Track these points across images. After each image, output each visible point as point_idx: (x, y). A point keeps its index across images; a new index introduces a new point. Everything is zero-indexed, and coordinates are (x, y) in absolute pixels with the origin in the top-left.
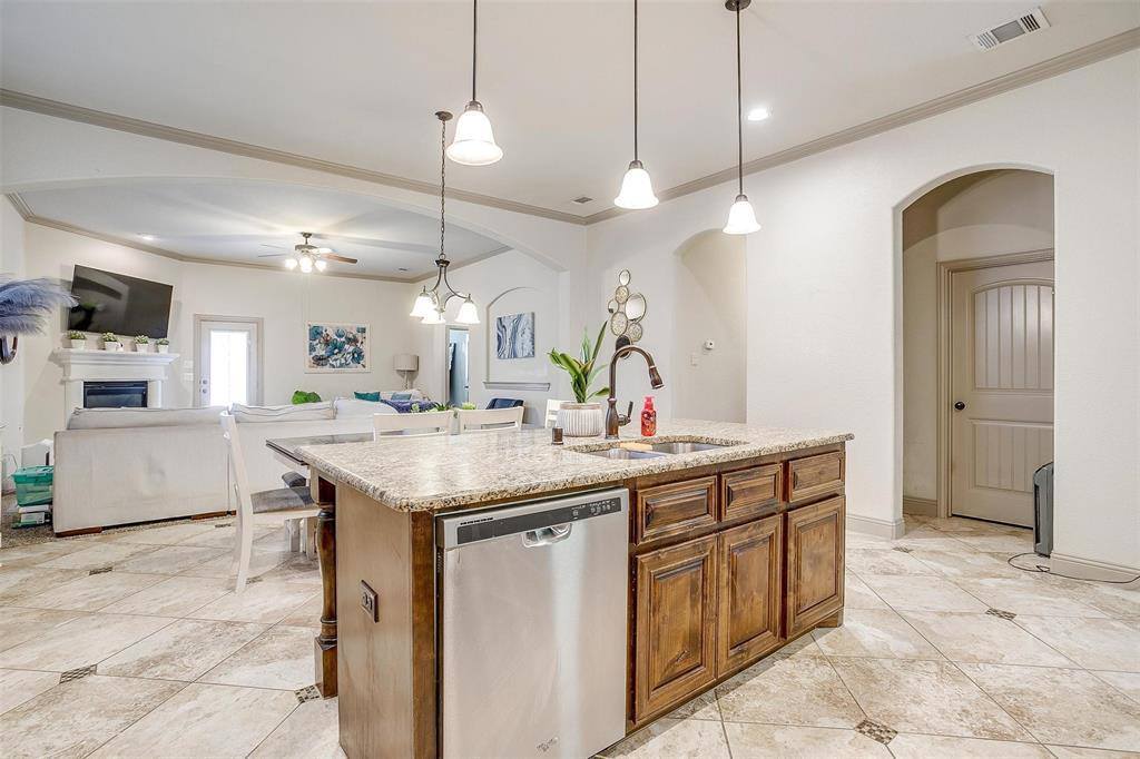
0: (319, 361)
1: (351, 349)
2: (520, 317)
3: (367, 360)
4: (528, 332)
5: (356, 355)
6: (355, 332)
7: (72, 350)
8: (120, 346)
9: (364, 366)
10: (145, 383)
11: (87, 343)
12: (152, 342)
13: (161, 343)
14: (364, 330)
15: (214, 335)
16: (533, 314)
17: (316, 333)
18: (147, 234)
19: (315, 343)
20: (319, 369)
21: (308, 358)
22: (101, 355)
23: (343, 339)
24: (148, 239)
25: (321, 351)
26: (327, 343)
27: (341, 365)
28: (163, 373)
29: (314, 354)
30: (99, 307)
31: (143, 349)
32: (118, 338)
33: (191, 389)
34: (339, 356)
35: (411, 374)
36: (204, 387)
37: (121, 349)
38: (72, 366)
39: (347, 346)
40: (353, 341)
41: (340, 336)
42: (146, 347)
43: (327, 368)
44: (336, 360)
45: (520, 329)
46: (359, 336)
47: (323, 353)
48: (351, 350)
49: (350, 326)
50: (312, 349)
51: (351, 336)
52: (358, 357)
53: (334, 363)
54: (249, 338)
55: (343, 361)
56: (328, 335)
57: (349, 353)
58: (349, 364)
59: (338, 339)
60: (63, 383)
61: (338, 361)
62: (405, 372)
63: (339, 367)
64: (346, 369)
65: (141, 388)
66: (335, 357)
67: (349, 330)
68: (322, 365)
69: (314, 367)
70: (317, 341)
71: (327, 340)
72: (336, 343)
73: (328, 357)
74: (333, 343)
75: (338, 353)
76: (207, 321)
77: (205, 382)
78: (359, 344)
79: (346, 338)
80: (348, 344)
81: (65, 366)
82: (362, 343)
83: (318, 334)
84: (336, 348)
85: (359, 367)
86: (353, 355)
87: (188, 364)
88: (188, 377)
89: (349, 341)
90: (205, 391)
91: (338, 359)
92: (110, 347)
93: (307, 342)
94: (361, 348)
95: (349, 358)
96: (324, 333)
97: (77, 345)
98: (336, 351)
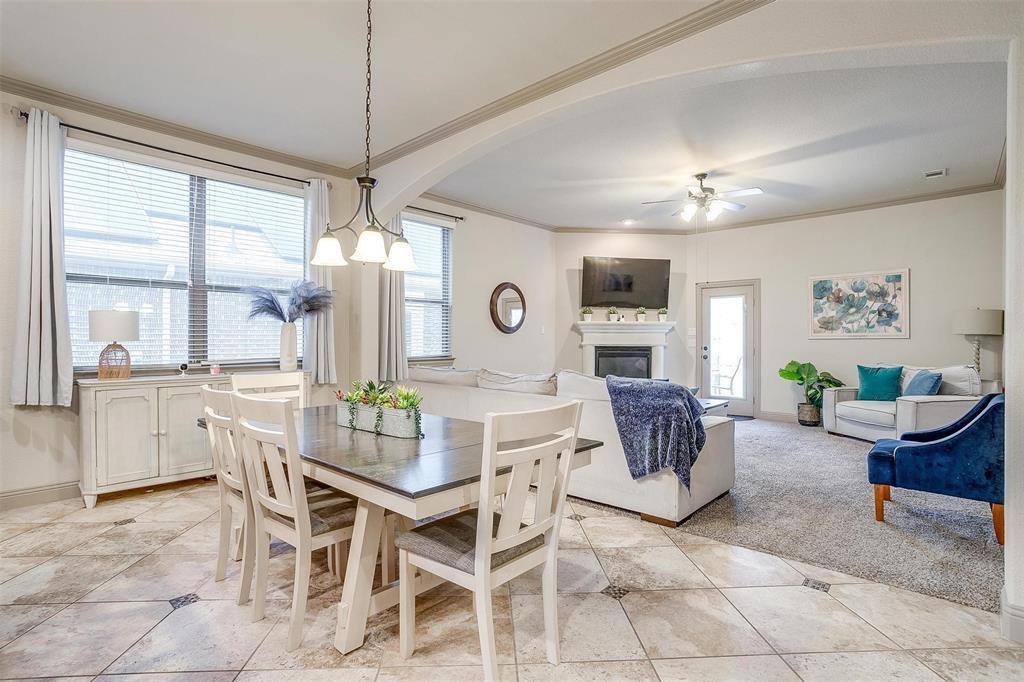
0: (827, 325)
1: (877, 306)
3: (902, 320)
5: (884, 315)
7: (584, 322)
9: (899, 330)
10: (649, 349)
12: (654, 312)
13: (662, 313)
14: (898, 278)
15: (713, 301)
17: (821, 290)
19: (821, 302)
20: (827, 334)
21: (813, 321)
22: (606, 325)
23: (862, 294)
26: (839, 301)
27: (860, 329)
28: (663, 339)
29: (820, 315)
31: (641, 318)
33: (693, 357)
36: (705, 353)
38: (587, 334)
39: (869, 303)
40: (882, 294)
41: (857, 290)
43: (839, 333)
44: (852, 322)
46: (890, 288)
47: (833, 313)
48: (875, 308)
49: (873, 275)
50: (818, 309)
52: (888, 315)
53: (850, 326)
54: (746, 302)
55: (863, 323)
56: (840, 290)
57: (874, 312)
58: (873, 327)
59: (856, 294)
60: (581, 347)
61: (856, 325)
62: (976, 338)
63: (857, 332)
64: (868, 334)
65: (645, 352)
66: (851, 318)
67: (871, 280)
68: (832, 329)
69: (819, 332)
70: (825, 299)
71: (839, 297)
72: (853, 300)
73: (840, 318)
74: (848, 300)
75: (856, 312)
76: (707, 289)
77: (706, 348)
78: (889, 299)
79: (867, 292)
80: (870, 299)
81: (581, 334)
82: (895, 297)
83: (825, 290)
84: (851, 307)
85: (891, 330)
86: (880, 314)
87: (692, 331)
88: (691, 343)
89: (873, 295)
90: (705, 357)
91: (857, 321)
92: (614, 318)
93: (811, 301)
94: (893, 303)
95: (874, 318)
96: (835, 288)
97: (588, 318)
98: (853, 310)
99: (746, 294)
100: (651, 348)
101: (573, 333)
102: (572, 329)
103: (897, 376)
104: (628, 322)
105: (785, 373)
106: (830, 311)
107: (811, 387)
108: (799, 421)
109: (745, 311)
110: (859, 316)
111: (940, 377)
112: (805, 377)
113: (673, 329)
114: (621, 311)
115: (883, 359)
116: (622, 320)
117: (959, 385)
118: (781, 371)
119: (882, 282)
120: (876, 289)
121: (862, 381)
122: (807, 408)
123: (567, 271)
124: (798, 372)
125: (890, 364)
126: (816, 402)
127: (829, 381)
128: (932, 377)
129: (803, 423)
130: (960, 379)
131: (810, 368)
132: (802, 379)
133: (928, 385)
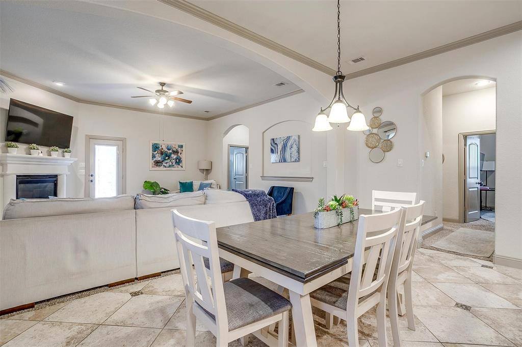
0: (157, 163)
2: (288, 138)
3: (184, 163)
4: (295, 147)
5: (177, 161)
6: (177, 147)
7: (8, 154)
8: (40, 152)
9: (182, 167)
10: (56, 176)
11: (18, 150)
12: (60, 151)
13: (66, 152)
14: (182, 147)
15: (97, 147)
16: (299, 136)
17: (155, 147)
18: (58, 81)
19: (155, 153)
20: (157, 168)
21: (152, 162)
22: (28, 158)
23: (171, 151)
24: (59, 85)
25: (159, 158)
26: (162, 153)
27: (170, 166)
28: (67, 170)
29: (155, 159)
30: (25, 131)
32: (39, 147)
33: (83, 181)
34: (168, 161)
35: (207, 171)
36: (91, 178)
37: (41, 155)
38: (8, 165)
39: (173, 155)
40: (176, 152)
41: (169, 150)
42: (56, 154)
43: (162, 168)
44: (166, 163)
45: (289, 145)
46: (179, 150)
47: (160, 159)
48: (174, 158)
49: (174, 144)
50: (154, 156)
51: (175, 149)
52: (179, 161)
53: (166, 165)
55: (171, 164)
56: (162, 149)
58: (174, 165)
61: (168, 164)
63: (168, 167)
64: (172, 168)
65: (54, 179)
66: (166, 161)
67: (173, 146)
68: (159, 166)
69: (154, 167)
70: (156, 152)
72: (167, 154)
73: (162, 161)
74: (165, 153)
77: (92, 176)
78: (179, 154)
80: (173, 154)
82: (181, 153)
83: (157, 148)
84: (167, 156)
85: (179, 167)
87: (83, 165)
88: (82, 172)
89: (174, 152)
90: (91, 181)
92: (34, 153)
93: (151, 153)
94: (180, 156)
95: (174, 162)
96: (160, 148)
98: (167, 158)
99: (118, 146)
104: (44, 157)
109: (118, 155)
131: (157, 184)
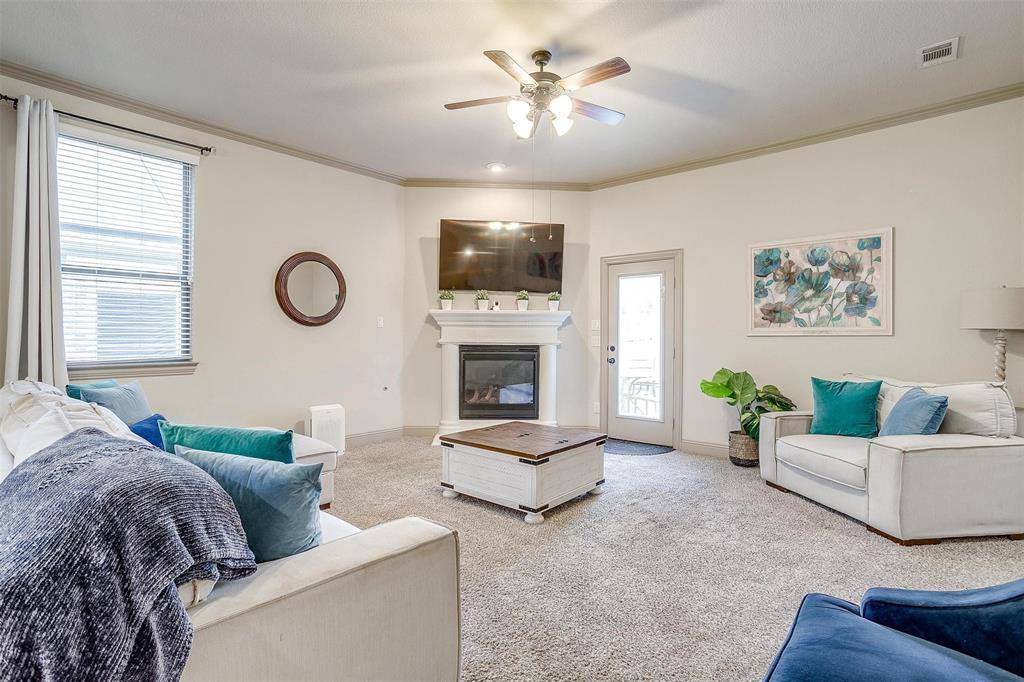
0: (773, 314)
1: (845, 286)
3: (884, 307)
5: (855, 299)
6: (853, 249)
8: (494, 303)
9: (877, 323)
10: (535, 349)
14: (876, 243)
15: (623, 282)
17: (767, 263)
18: (494, 164)
19: (765, 280)
20: (773, 329)
21: (754, 309)
22: (474, 316)
23: (824, 268)
24: (497, 169)
26: (790, 279)
27: (820, 322)
28: (555, 335)
29: (764, 301)
31: (523, 306)
33: (596, 361)
34: (817, 302)
36: (612, 355)
39: (833, 282)
40: (852, 268)
41: (817, 262)
43: (789, 328)
44: (808, 311)
46: (864, 259)
47: (782, 298)
48: (842, 290)
49: (842, 239)
50: (760, 292)
52: (862, 300)
53: (805, 317)
54: (664, 284)
55: (825, 312)
56: (791, 263)
57: (840, 295)
58: (839, 317)
59: (814, 269)
60: (440, 346)
61: (814, 315)
62: (1001, 335)
63: (816, 324)
64: (832, 329)
66: (807, 304)
67: (837, 247)
68: (780, 321)
69: (763, 325)
70: (770, 277)
71: (790, 274)
72: (810, 278)
73: (793, 306)
74: (803, 277)
75: (814, 295)
76: (616, 266)
77: (613, 349)
78: (863, 275)
79: (831, 265)
80: (836, 275)
81: (439, 328)
82: (871, 271)
83: (771, 263)
84: (808, 288)
85: (865, 323)
86: (849, 299)
87: (596, 324)
88: (595, 341)
89: (839, 271)
90: (612, 361)
91: (817, 310)
92: (484, 306)
93: (751, 280)
94: (868, 281)
95: (840, 305)
96: (784, 260)
97: (447, 305)
98: (809, 293)
99: (665, 271)
100: (538, 347)
101: (428, 325)
102: (426, 322)
103: (872, 397)
104: (503, 312)
105: (709, 388)
106: (777, 296)
107: (747, 408)
108: (731, 457)
109: (664, 296)
110: (819, 301)
111: (944, 404)
112: (738, 392)
113: (569, 320)
114: (495, 296)
115: (852, 368)
116: (496, 308)
117: (978, 417)
118: (704, 383)
119: (852, 249)
120: (843, 260)
121: (818, 404)
122: (743, 439)
123: (422, 240)
124: (729, 385)
125: (862, 378)
126: (751, 431)
127: (772, 401)
128: (928, 402)
129: (736, 462)
130: (977, 407)
131: (745, 379)
132: (733, 396)
133: (923, 416)
